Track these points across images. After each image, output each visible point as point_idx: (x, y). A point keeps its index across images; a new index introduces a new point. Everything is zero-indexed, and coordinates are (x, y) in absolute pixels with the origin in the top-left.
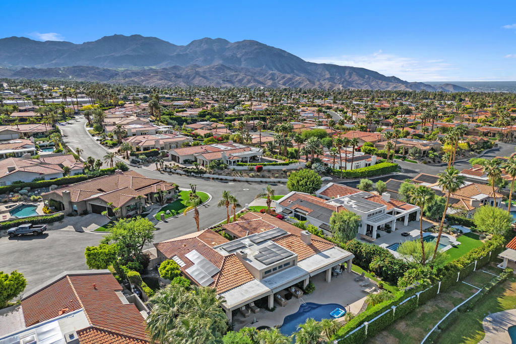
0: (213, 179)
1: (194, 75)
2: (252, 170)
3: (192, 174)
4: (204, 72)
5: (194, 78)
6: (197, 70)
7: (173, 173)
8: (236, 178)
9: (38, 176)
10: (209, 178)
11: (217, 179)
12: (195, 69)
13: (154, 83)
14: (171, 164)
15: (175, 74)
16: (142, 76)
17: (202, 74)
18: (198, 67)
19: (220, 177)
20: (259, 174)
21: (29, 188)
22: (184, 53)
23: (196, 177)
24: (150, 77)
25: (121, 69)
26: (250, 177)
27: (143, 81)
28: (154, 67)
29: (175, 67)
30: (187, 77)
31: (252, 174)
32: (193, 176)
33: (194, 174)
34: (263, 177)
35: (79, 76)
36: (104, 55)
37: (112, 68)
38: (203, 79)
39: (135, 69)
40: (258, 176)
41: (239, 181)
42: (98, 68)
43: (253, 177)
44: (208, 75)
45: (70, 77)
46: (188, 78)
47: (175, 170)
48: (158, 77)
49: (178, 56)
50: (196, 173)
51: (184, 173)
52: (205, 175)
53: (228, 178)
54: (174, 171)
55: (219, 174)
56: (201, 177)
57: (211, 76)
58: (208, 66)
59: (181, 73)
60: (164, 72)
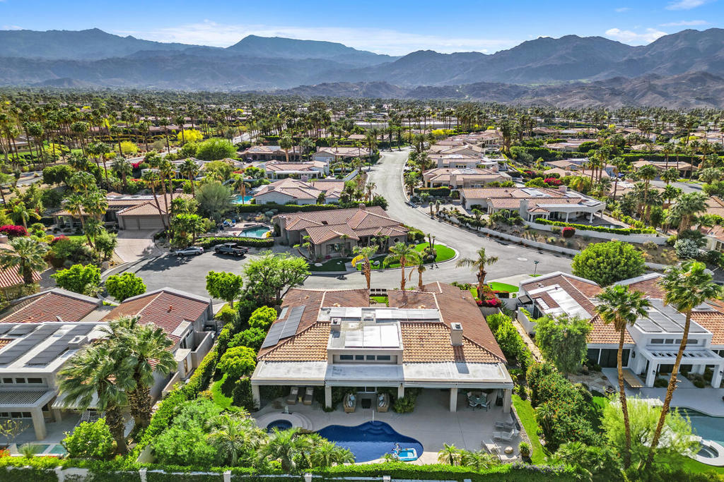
0: (491, 236)
1: (646, 90)
2: (556, 232)
3: (468, 224)
4: (666, 86)
5: (643, 96)
6: (652, 83)
7: (446, 220)
8: (525, 240)
9: (291, 199)
10: (486, 234)
11: (497, 237)
12: (649, 82)
13: (573, 104)
14: (452, 209)
15: (613, 89)
16: (559, 93)
17: (660, 89)
18: (658, 77)
19: (502, 235)
20: (564, 240)
21: (277, 210)
22: (641, 57)
23: (470, 229)
24: (571, 95)
25: (535, 85)
26: (548, 243)
27: (557, 101)
28: (584, 81)
29: (616, 80)
30: (631, 93)
31: (552, 238)
32: (467, 227)
33: (470, 226)
34: (570, 246)
35: (477, 95)
36: (518, 67)
37: (522, 83)
38: (660, 96)
39: (554, 83)
40: (562, 244)
41: (527, 246)
42: (503, 85)
43: (553, 243)
44: (670, 90)
45: (467, 96)
46: (633, 96)
47: (449, 217)
48: (582, 95)
49: (630, 61)
50: (472, 224)
51: (458, 222)
52: (483, 230)
53: (514, 238)
54: (447, 218)
55: (503, 231)
56: (477, 230)
57: (675, 92)
58: (676, 76)
59: (624, 89)
60: (595, 87)
